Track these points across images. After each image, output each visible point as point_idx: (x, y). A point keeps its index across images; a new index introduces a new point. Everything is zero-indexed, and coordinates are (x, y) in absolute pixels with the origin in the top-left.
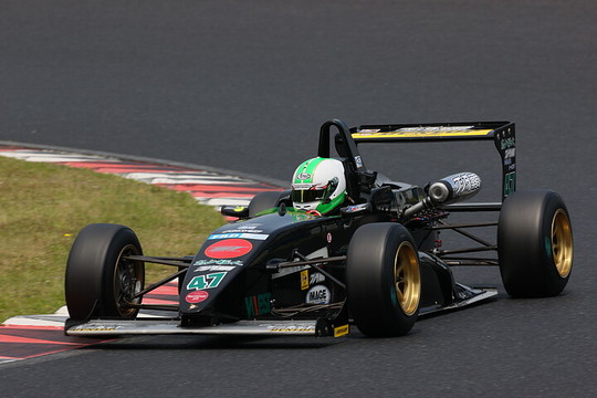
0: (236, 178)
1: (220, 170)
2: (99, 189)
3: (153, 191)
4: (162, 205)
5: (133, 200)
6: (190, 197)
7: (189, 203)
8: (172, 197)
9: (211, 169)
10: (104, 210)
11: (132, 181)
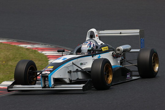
0: (50, 46)
1: (45, 44)
2: (12, 49)
3: (27, 50)
4: (29, 53)
5: (21, 52)
6: (37, 51)
7: (37, 53)
8: (32, 51)
9: (42, 43)
10: (13, 55)
11: (21, 47)
